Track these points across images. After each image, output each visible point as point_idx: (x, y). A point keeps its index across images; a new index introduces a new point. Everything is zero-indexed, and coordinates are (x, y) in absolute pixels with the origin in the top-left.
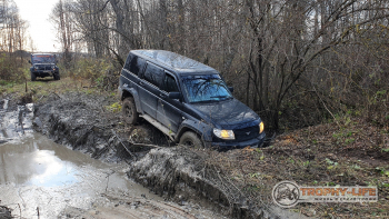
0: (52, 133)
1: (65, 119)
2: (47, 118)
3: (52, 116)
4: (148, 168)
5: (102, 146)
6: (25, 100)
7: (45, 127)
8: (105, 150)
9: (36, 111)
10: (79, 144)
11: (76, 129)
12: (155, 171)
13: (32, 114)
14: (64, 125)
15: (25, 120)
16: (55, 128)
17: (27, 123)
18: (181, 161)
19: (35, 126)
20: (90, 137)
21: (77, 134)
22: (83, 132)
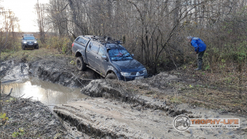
0: (40, 77)
1: (47, 69)
2: (37, 69)
3: (40, 68)
4: (90, 89)
5: (67, 81)
6: (24, 61)
7: (36, 72)
8: (69, 83)
9: (30, 66)
10: (56, 81)
11: (55, 73)
12: (93, 89)
13: (28, 67)
14: (47, 72)
15: (24, 71)
16: (42, 74)
17: (25, 72)
18: (105, 83)
19: (30, 73)
20: (61, 77)
21: (54, 76)
22: (57, 75)
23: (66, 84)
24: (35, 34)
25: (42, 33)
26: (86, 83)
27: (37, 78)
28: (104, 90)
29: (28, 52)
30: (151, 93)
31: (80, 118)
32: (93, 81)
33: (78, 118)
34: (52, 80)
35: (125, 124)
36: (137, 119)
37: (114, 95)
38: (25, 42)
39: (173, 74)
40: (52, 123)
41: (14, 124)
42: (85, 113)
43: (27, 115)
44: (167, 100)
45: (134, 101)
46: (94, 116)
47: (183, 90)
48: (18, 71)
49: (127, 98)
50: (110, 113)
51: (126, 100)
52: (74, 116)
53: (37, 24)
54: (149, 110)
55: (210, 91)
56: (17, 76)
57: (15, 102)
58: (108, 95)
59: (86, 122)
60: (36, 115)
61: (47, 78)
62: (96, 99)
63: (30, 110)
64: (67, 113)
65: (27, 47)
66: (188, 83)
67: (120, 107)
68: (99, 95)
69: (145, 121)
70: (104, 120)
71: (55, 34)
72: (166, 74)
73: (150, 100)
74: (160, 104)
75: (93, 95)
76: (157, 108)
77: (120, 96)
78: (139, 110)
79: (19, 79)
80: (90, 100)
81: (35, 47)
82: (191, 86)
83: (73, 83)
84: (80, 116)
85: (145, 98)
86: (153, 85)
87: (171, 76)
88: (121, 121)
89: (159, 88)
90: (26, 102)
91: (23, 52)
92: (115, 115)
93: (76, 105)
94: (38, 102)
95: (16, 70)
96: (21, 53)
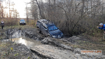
0: (26, 36)
2: (24, 33)
3: (26, 32)
4: (44, 41)
6: (20, 29)
7: (24, 34)
9: (22, 31)
11: (31, 35)
13: (21, 32)
14: (28, 34)
16: (26, 35)
17: (20, 34)
19: (22, 34)
20: (34, 36)
22: (32, 35)
23: (35, 39)
24: (25, 19)
25: (27, 18)
26: (43, 39)
27: (24, 36)
28: (49, 42)
29: (21, 26)
30: (67, 44)
31: (39, 52)
32: (45, 38)
33: (38, 51)
34: (30, 37)
37: (53, 44)
38: (21, 22)
39: (78, 37)
40: (28, 52)
42: (41, 50)
43: (19, 49)
44: (72, 46)
45: (60, 46)
46: (44, 51)
47: (80, 43)
48: (18, 33)
50: (50, 50)
51: (57, 46)
52: (36, 51)
53: (26, 15)
54: (65, 50)
55: (91, 44)
56: (17, 35)
57: (16, 44)
58: (51, 44)
60: (23, 50)
61: (28, 36)
62: (45, 45)
63: (21, 48)
64: (34, 49)
65: (21, 24)
66: (84, 40)
67: (54, 48)
68: (47, 44)
69: (62, 53)
70: (47, 52)
71: (33, 19)
73: (66, 46)
74: (69, 48)
75: (45, 43)
76: (68, 49)
77: (55, 44)
78: (61, 50)
79: (18, 36)
80: (43, 45)
81: (25, 24)
82: (84, 42)
83: (38, 39)
84: (39, 51)
85: (64, 45)
86: (69, 41)
87: (77, 37)
88: (53, 53)
89: (71, 42)
90: (20, 45)
91: (20, 26)
92: (52, 51)
93: (38, 47)
94: (24, 45)
95: (17, 33)
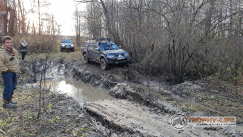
0: (74, 77)
1: (81, 71)
2: (72, 70)
3: (74, 69)
4: (116, 91)
5: (97, 83)
6: (61, 62)
7: (70, 72)
8: (99, 84)
9: (66, 66)
10: (87, 81)
11: (86, 75)
12: (119, 91)
13: (64, 68)
14: (80, 73)
16: (76, 74)
19: (66, 73)
20: (92, 79)
21: (86, 77)
22: (89, 76)
23: (96, 85)
24: (72, 38)
25: (78, 37)
26: (113, 85)
28: (128, 93)
29: (65, 54)
30: (171, 100)
31: (105, 115)
32: (119, 84)
33: (103, 114)
34: (83, 80)
35: (141, 123)
36: (154, 121)
37: (137, 98)
38: (63, 45)
39: (197, 84)
40: (81, 115)
41: (52, 113)
42: (109, 111)
43: (62, 107)
44: (185, 107)
45: (155, 106)
46: (116, 114)
47: (203, 99)
48: (56, 70)
49: (148, 102)
50: (131, 113)
51: (147, 104)
52: (99, 113)
54: (167, 115)
55: (230, 103)
56: (54, 75)
57: (53, 96)
58: (131, 98)
59: (109, 119)
60: (69, 108)
61: (78, 78)
62: (120, 100)
63: (65, 104)
64: (94, 109)
65: (63, 49)
66: (211, 93)
67: (140, 109)
68: (124, 97)
69: (160, 123)
70: (124, 117)
72: (191, 84)
73: (169, 106)
74: (177, 110)
75: (118, 96)
77: (142, 100)
78: (157, 113)
79: (56, 77)
80: (115, 100)
81: (72, 50)
82: (212, 97)
83: (102, 84)
84: (105, 113)
86: (175, 93)
87: (195, 86)
88: (138, 120)
89: (181, 96)
90: (62, 97)
91: (60, 53)
92: (135, 115)
93: (102, 103)
94: (71, 98)
96: (59, 55)
